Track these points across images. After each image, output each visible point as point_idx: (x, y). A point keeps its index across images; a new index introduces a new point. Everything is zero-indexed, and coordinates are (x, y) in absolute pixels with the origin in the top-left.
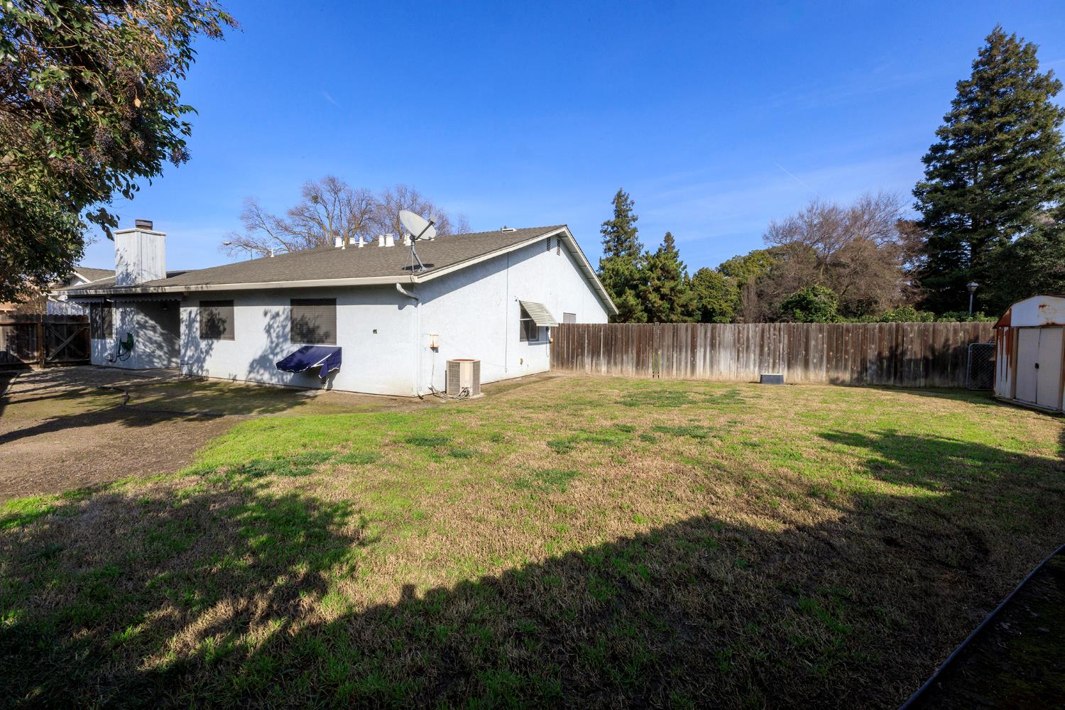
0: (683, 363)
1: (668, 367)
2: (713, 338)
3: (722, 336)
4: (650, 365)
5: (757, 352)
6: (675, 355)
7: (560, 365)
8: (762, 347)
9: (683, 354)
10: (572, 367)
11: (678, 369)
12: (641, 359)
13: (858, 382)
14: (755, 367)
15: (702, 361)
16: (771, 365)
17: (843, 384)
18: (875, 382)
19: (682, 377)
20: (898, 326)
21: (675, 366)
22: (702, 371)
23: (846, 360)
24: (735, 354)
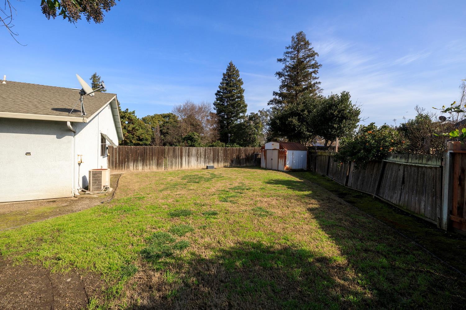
0: (177, 163)
1: (171, 165)
2: (189, 152)
3: (192, 152)
4: (163, 165)
5: (204, 158)
6: (174, 160)
7: (114, 168)
8: (205, 155)
9: (177, 159)
10: (122, 169)
11: (175, 166)
12: (159, 162)
13: (231, 166)
14: (203, 163)
15: (185, 162)
16: (208, 162)
17: (227, 167)
18: (235, 166)
19: (177, 169)
20: (240, 148)
21: (174, 164)
22: (185, 166)
23: (228, 159)
24: (196, 158)
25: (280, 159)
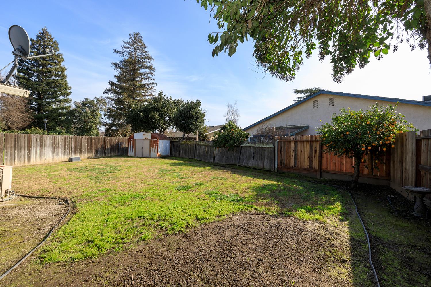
0: (22, 157)
1: (11, 160)
2: (41, 141)
3: (46, 141)
5: (63, 148)
6: (16, 153)
8: (65, 145)
9: (22, 151)
11: (19, 160)
13: (96, 157)
14: (62, 155)
15: (35, 154)
16: (68, 153)
17: (91, 158)
18: (100, 156)
19: (22, 164)
20: (105, 137)
21: (16, 159)
22: (35, 160)
23: (93, 149)
24: (52, 149)
25: (152, 148)
